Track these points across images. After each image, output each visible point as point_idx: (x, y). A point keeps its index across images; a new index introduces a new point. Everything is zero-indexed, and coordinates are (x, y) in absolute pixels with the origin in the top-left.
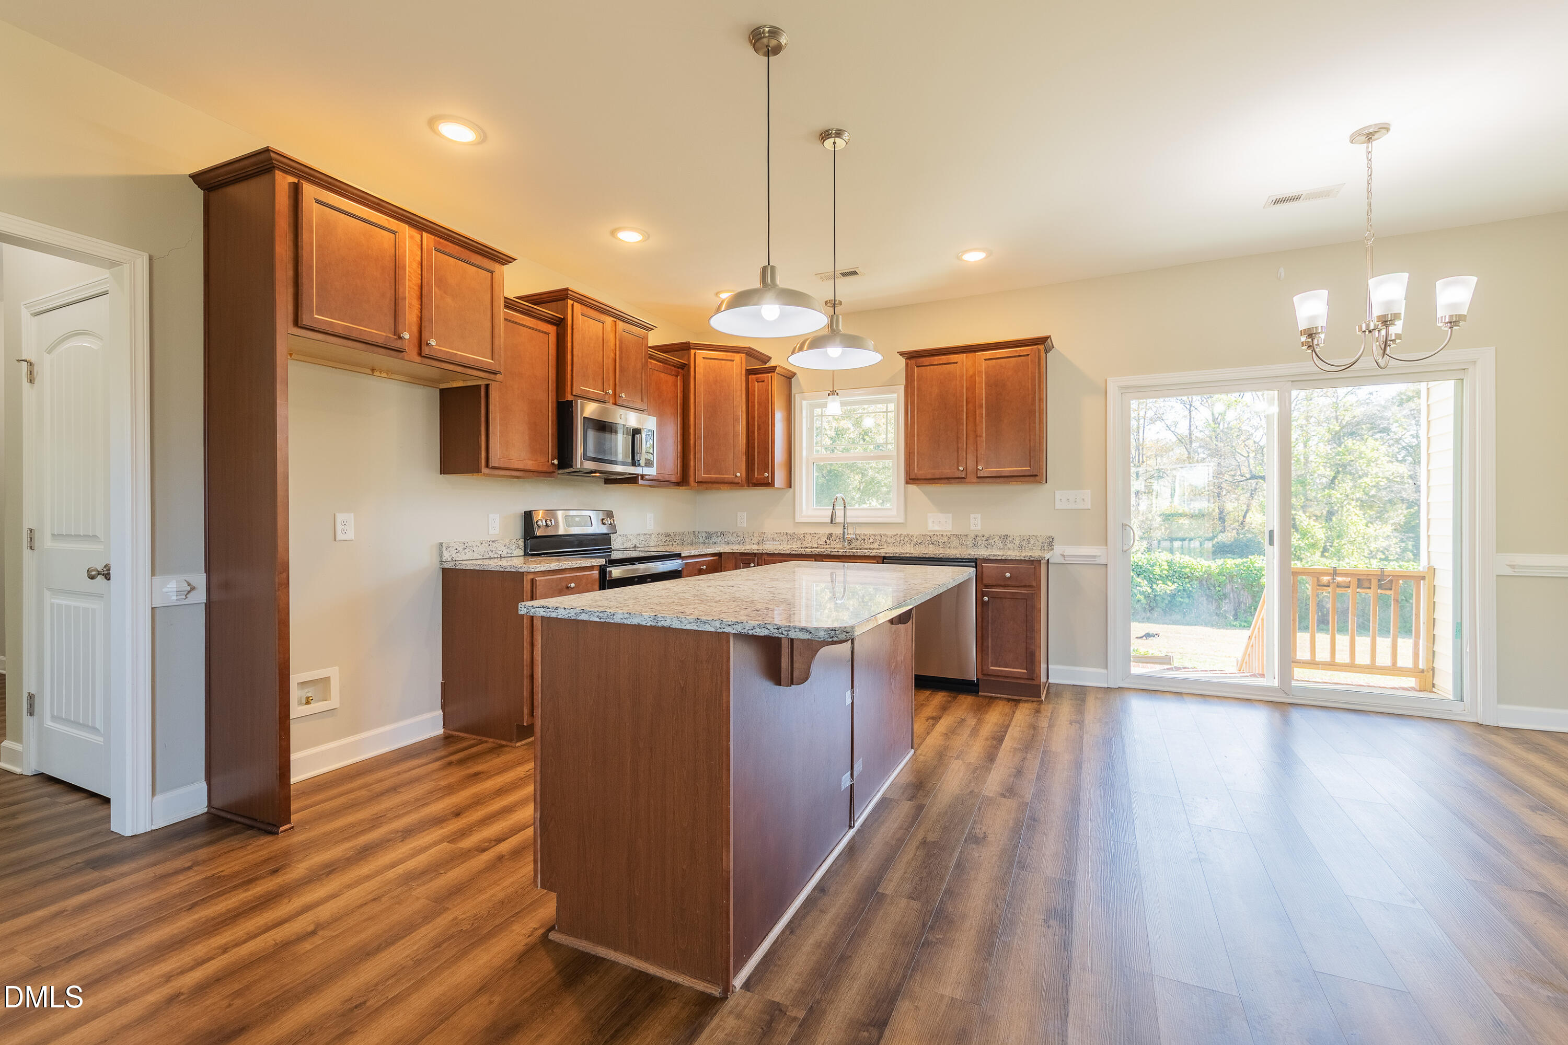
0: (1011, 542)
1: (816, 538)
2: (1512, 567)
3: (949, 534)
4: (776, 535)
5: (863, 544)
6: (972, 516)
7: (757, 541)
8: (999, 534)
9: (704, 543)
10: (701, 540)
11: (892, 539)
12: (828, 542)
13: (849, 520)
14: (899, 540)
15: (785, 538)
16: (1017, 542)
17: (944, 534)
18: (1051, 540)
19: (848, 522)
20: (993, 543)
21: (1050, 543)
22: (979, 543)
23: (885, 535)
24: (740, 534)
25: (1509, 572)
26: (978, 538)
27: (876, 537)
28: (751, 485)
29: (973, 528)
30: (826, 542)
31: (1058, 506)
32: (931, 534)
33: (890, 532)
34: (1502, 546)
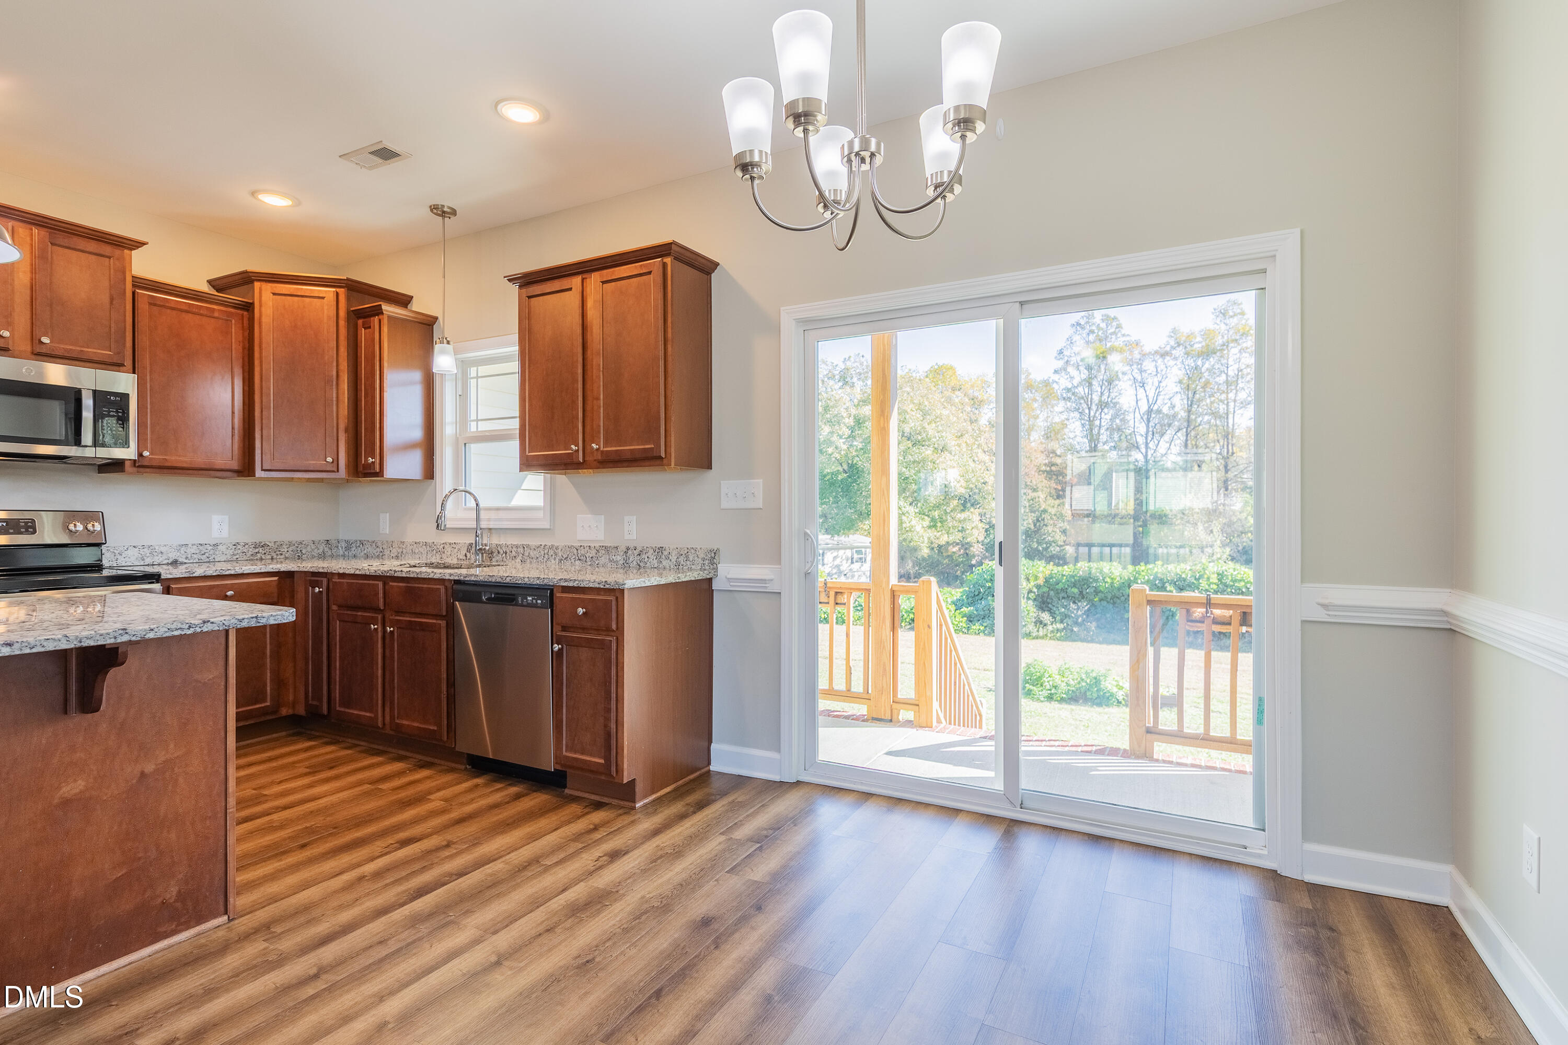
0: (667, 558)
1: (456, 550)
2: (1325, 606)
3: (597, 545)
4: (415, 545)
5: (505, 559)
6: (627, 518)
7: (396, 554)
8: (654, 546)
9: (344, 556)
10: (341, 553)
11: (535, 552)
12: (468, 555)
13: (484, 525)
14: (542, 553)
15: (423, 550)
16: (674, 558)
17: (592, 545)
18: (713, 555)
19: (482, 526)
20: (646, 559)
21: (713, 557)
22: (631, 559)
23: (528, 546)
24: (379, 544)
25: (1321, 615)
26: (630, 552)
27: (519, 550)
28: (360, 474)
29: (627, 537)
30: (466, 556)
31: (725, 504)
32: (577, 544)
33: (533, 541)
34: (1309, 573)
